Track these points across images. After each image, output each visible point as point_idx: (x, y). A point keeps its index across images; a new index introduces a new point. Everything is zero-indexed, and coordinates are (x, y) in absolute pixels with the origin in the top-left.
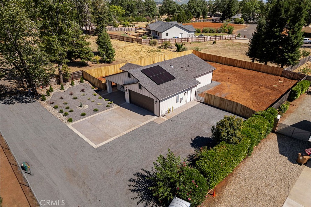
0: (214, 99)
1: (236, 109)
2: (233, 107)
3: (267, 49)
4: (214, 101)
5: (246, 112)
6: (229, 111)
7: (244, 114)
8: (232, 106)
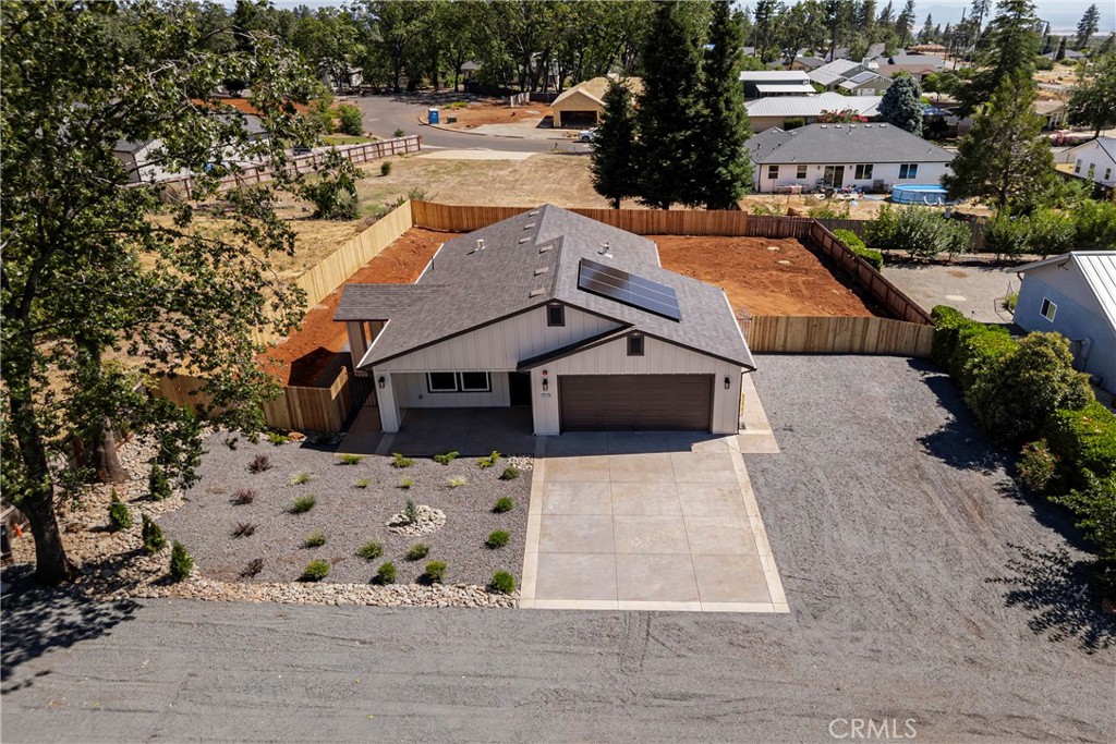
0: (786, 330)
1: (863, 339)
2: (853, 335)
3: (675, 160)
4: (786, 336)
5: (897, 336)
6: (840, 350)
7: (890, 346)
8: (849, 334)
